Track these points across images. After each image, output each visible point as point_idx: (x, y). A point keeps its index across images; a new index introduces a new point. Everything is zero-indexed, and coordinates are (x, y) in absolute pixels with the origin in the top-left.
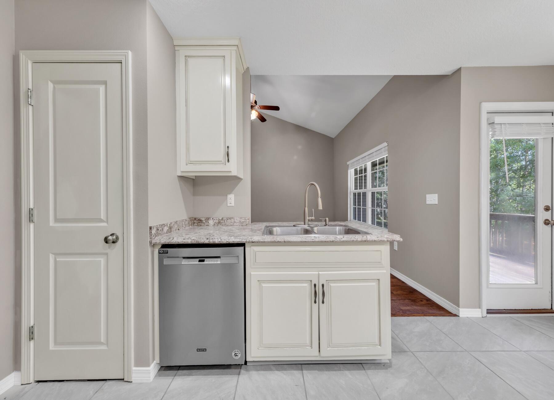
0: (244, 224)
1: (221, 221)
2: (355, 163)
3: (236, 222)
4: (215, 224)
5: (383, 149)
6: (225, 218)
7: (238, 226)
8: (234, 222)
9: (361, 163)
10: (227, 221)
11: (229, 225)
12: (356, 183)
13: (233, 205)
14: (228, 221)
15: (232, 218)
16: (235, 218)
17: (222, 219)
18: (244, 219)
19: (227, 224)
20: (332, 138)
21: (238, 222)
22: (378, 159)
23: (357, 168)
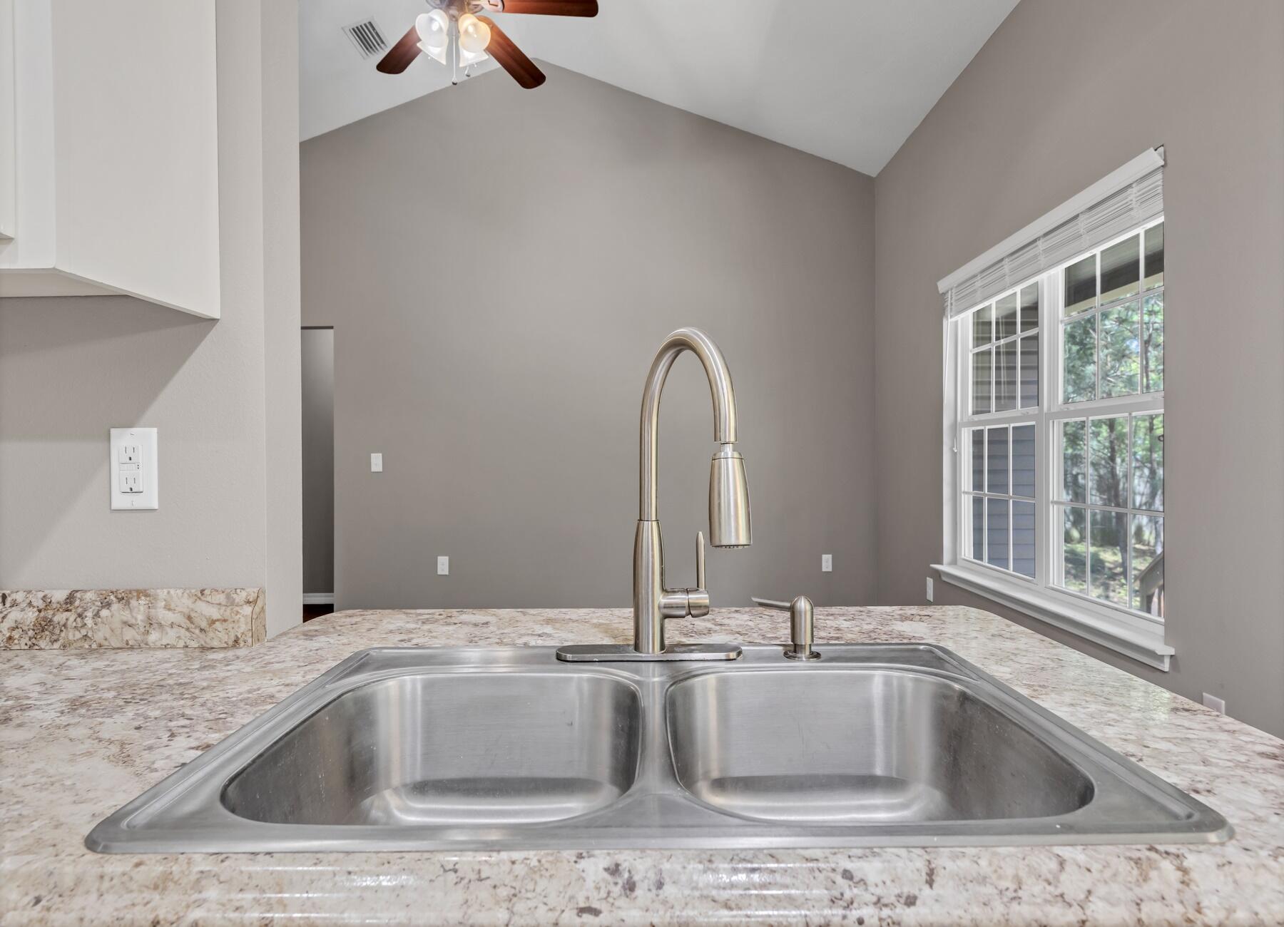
0: (219, 636)
1: (60, 617)
2: (978, 284)
3: (160, 625)
4: (16, 634)
5: (1135, 189)
6: (89, 596)
7: (173, 647)
8: (150, 622)
9: (1007, 279)
10: (97, 615)
11: (115, 644)
12: (980, 383)
13: (151, 499)
14: (104, 613)
15: (141, 593)
16: (162, 594)
17: (70, 599)
18: (221, 598)
19: (99, 637)
20: (868, 179)
21: (172, 625)
22: (1097, 251)
23: (989, 307)
